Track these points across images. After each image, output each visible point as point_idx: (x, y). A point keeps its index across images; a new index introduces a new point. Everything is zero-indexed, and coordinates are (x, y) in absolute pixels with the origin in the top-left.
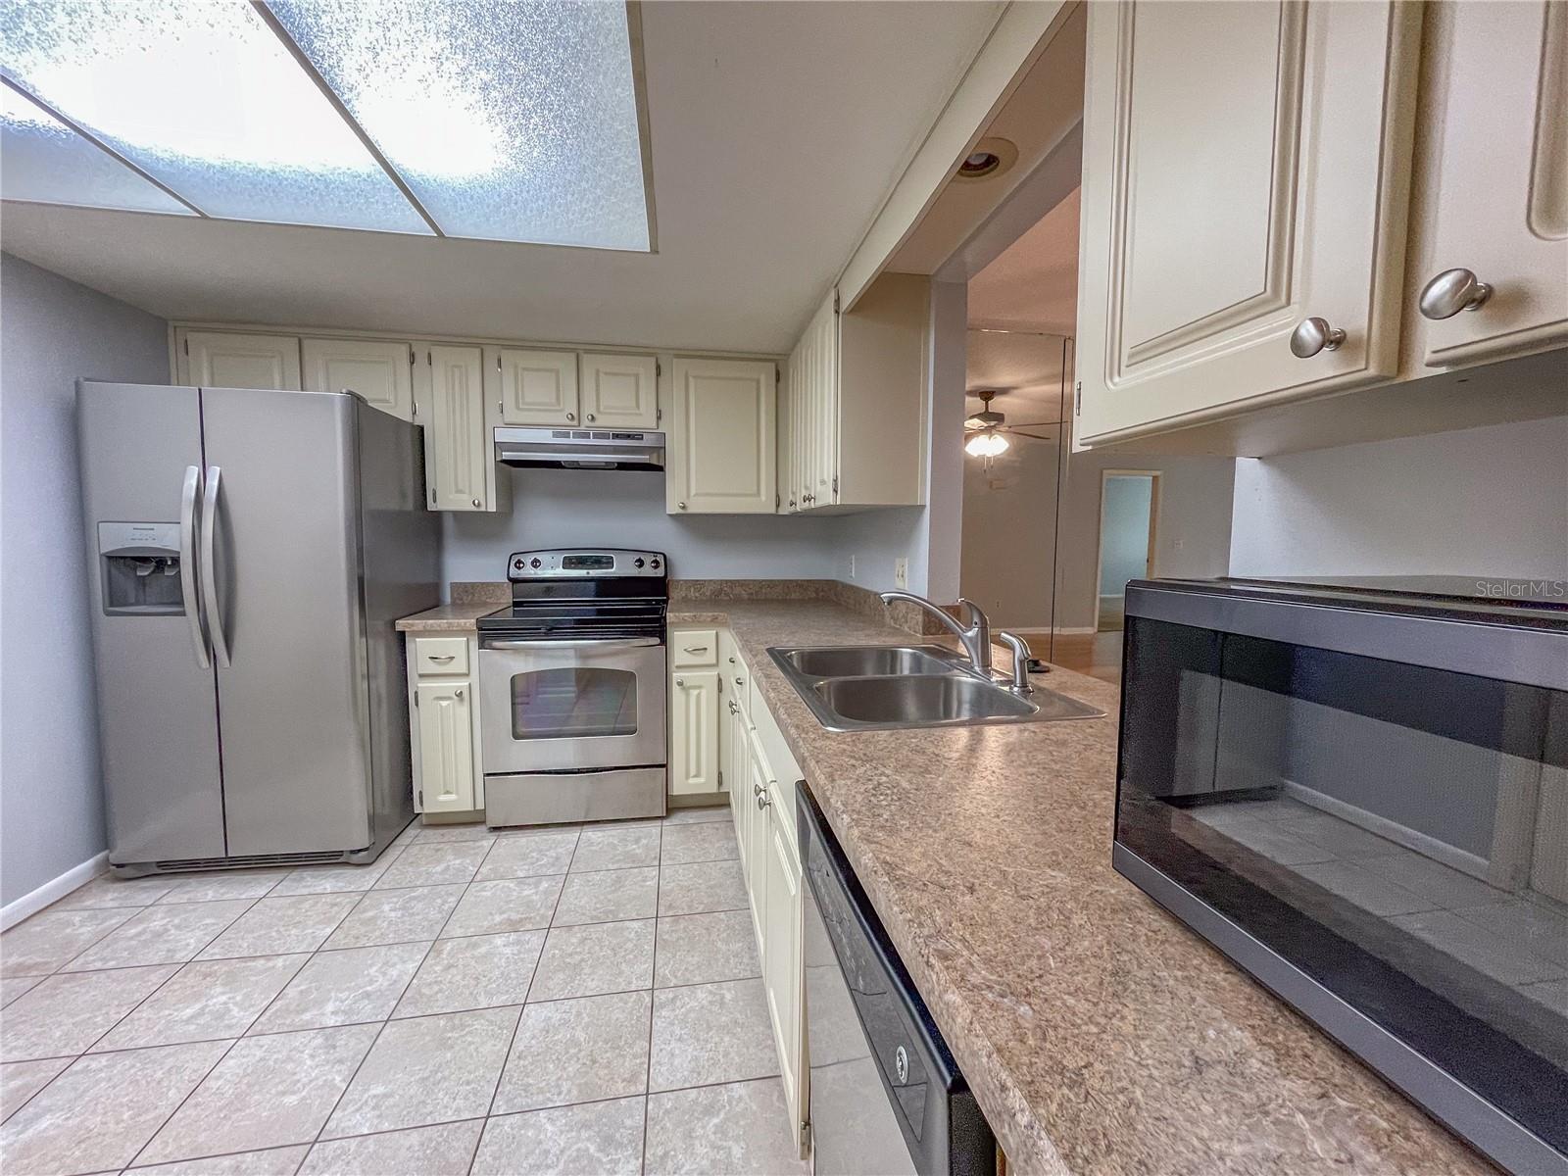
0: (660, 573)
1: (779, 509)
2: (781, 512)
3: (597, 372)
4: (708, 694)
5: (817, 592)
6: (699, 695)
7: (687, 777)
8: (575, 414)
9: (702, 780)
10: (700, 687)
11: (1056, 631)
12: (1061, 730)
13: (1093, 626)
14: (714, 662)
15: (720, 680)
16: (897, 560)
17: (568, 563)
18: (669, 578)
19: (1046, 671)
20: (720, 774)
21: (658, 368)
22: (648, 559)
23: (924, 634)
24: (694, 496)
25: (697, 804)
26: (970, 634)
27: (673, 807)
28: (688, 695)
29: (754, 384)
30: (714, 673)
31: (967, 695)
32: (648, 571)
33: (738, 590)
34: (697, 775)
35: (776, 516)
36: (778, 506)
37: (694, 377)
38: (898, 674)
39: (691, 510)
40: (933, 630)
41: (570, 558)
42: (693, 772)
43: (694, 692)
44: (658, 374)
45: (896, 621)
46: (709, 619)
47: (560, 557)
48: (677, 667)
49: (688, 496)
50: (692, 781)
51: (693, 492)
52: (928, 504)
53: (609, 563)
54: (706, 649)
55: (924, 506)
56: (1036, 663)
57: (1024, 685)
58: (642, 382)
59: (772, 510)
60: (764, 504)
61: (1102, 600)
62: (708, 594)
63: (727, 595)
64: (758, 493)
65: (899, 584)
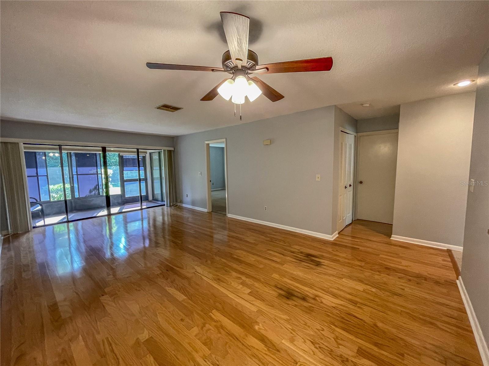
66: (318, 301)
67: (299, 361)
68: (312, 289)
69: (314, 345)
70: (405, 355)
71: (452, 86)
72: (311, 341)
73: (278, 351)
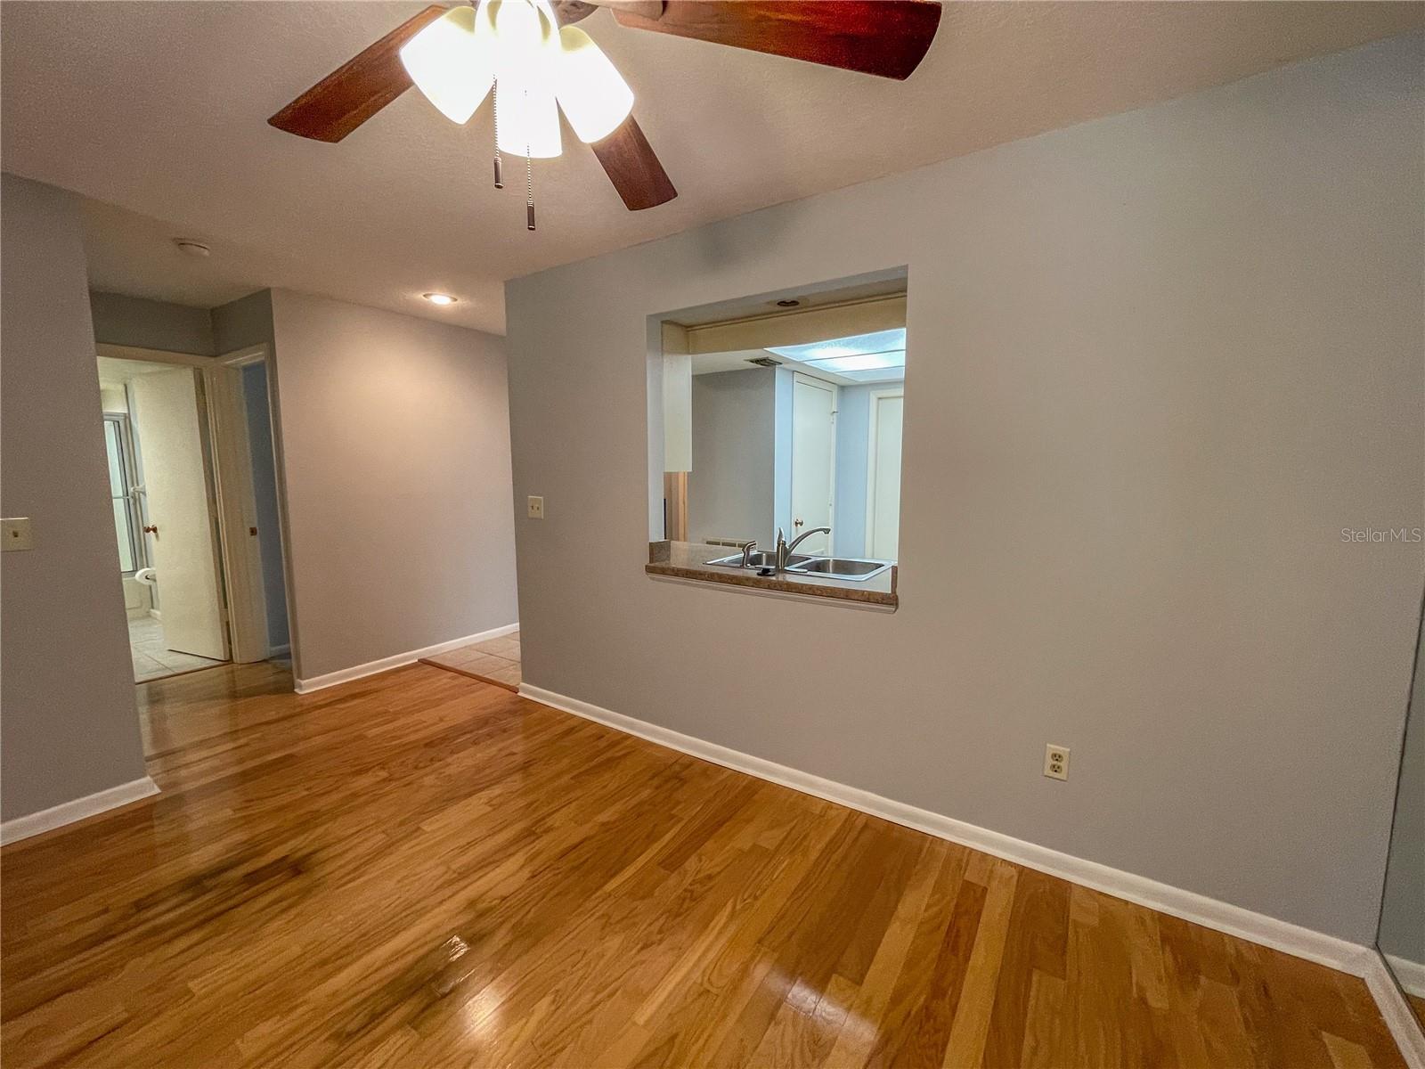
66: (495, 906)
67: (701, 984)
68: (429, 912)
69: (652, 944)
70: (673, 812)
71: (420, 296)
72: (642, 948)
73: (673, 1038)
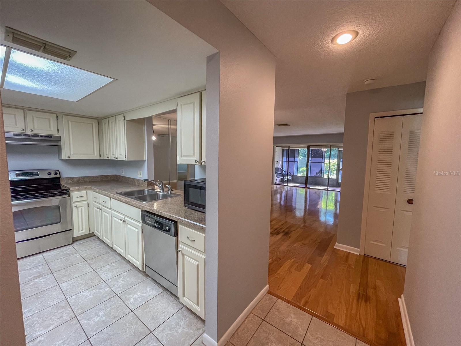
0: (58, 176)
1: (101, 158)
2: (101, 159)
3: (33, 117)
4: (84, 209)
5: (111, 178)
6: (81, 209)
7: (79, 231)
8: (24, 129)
9: (84, 231)
10: (82, 206)
11: (170, 181)
12: (177, 198)
13: (176, 180)
14: (86, 199)
15: (88, 204)
16: (139, 171)
17: (18, 175)
18: (61, 177)
19: (173, 190)
20: (89, 228)
21: (57, 117)
22: (53, 172)
23: (147, 186)
24: (72, 154)
25: (82, 238)
26: (160, 186)
27: (75, 240)
28: (78, 210)
29: (91, 125)
30: (86, 202)
31: (161, 196)
32: (53, 176)
33: (85, 179)
34: (82, 230)
35: (100, 160)
36: (100, 157)
37: (71, 121)
38: (145, 195)
39: (71, 158)
40: (149, 185)
41: (18, 173)
42: (81, 229)
43: (80, 208)
44: (57, 119)
45: (139, 184)
46: (84, 188)
47: (15, 173)
48: (74, 202)
49: (70, 155)
50: (80, 232)
51: (72, 153)
52: (147, 160)
53: (37, 174)
54: (83, 196)
55: (146, 161)
56: (171, 189)
57: (170, 193)
58: (52, 121)
59: (98, 158)
60: (96, 156)
61: (178, 173)
62: (75, 181)
63: (82, 181)
64: (94, 154)
65: (139, 176)
